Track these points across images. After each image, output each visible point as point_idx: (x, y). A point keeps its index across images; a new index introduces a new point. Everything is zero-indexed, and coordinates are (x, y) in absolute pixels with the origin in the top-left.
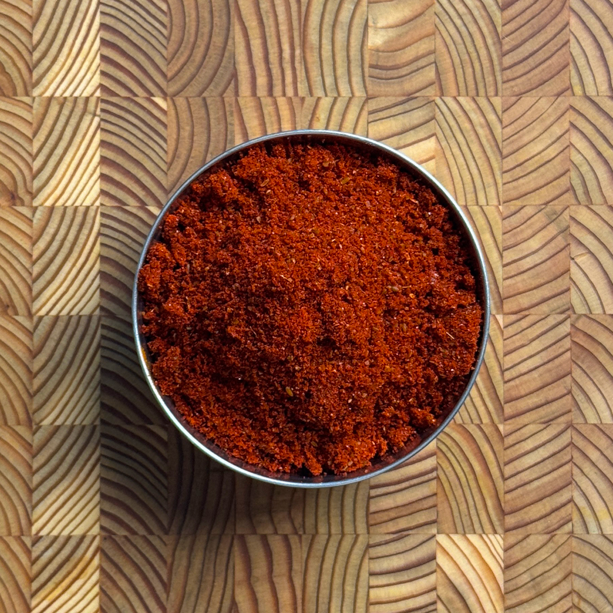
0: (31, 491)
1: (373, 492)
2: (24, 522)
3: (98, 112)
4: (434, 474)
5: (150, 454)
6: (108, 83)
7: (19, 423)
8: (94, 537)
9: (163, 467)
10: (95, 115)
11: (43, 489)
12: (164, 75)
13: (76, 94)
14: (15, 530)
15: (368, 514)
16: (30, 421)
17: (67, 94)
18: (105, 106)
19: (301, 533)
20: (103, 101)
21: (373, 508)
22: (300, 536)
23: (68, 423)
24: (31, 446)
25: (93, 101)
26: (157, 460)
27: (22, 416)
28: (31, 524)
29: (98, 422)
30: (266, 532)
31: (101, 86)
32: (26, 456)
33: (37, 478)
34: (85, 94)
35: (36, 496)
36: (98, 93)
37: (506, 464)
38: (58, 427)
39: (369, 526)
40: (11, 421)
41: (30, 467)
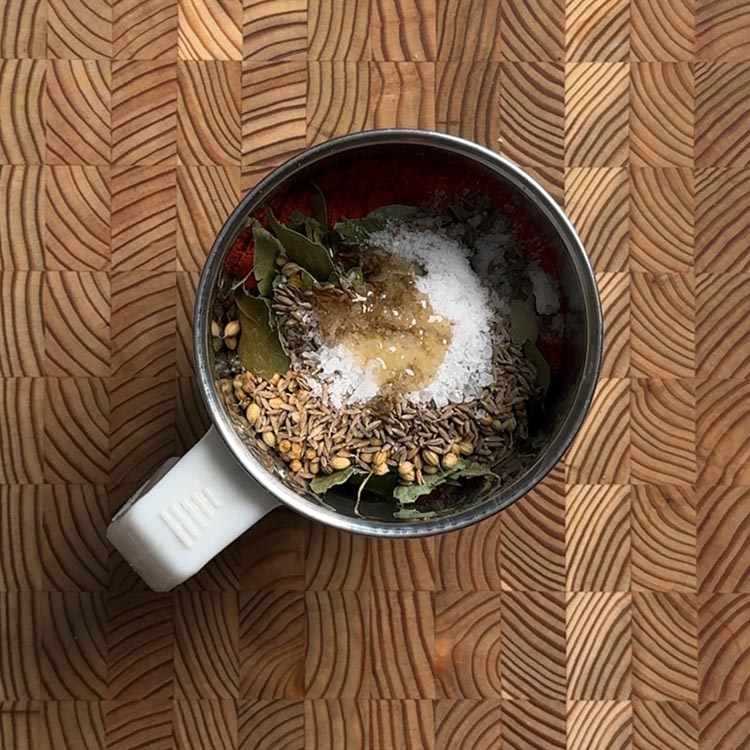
0: (630, 105)
1: (303, 101)
2: (637, 75)
3: (567, 469)
4: (245, 118)
5: (517, 140)
6: (559, 499)
7: (642, 169)
8: (570, 60)
9: (504, 127)
10: (571, 466)
11: (618, 107)
13: (588, 487)
14: (646, 66)
15: (308, 81)
16: (632, 172)
17: (597, 487)
18: (561, 475)
19: (373, 64)
20: (563, 480)
21: (304, 85)
22: (373, 60)
23: (595, 170)
24: (631, 148)
25: (572, 480)
26: (511, 134)
27: (639, 176)
28: (631, 74)
29: (567, 170)
30: (406, 64)
31: (564, 495)
32: (634, 138)
33: (625, 117)
34: (579, 487)
35: (625, 100)
36: (567, 487)
37: (175, 128)
38: (604, 166)
39: (307, 69)
40: (649, 172)
41: (631, 128)
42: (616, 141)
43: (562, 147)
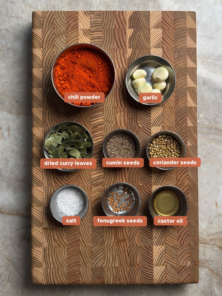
0: (163, 115)
1: (102, 115)
2: (164, 109)
3: (152, 183)
4: (92, 118)
5: (142, 121)
6: (151, 188)
7: (165, 127)
9: (140, 119)
10: (153, 182)
11: (161, 115)
12: (141, 189)
13: (156, 186)
14: (166, 108)
15: (103, 111)
16: (163, 127)
17: (158, 186)
18: (151, 184)
19: (115, 108)
20: (151, 185)
21: (102, 112)
22: (115, 107)
23: (157, 127)
24: (163, 123)
25: (153, 185)
26: (141, 121)
27: (165, 128)
28: (163, 109)
29: (152, 127)
30: (121, 108)
31: (152, 187)
32: (164, 121)
33: (162, 117)
34: (154, 186)
35: (162, 114)
36: (152, 186)
37: (79, 120)
38: (158, 126)
39: (103, 109)
40: (167, 127)
41: (163, 119)
42: (161, 122)
43: (151, 123)
